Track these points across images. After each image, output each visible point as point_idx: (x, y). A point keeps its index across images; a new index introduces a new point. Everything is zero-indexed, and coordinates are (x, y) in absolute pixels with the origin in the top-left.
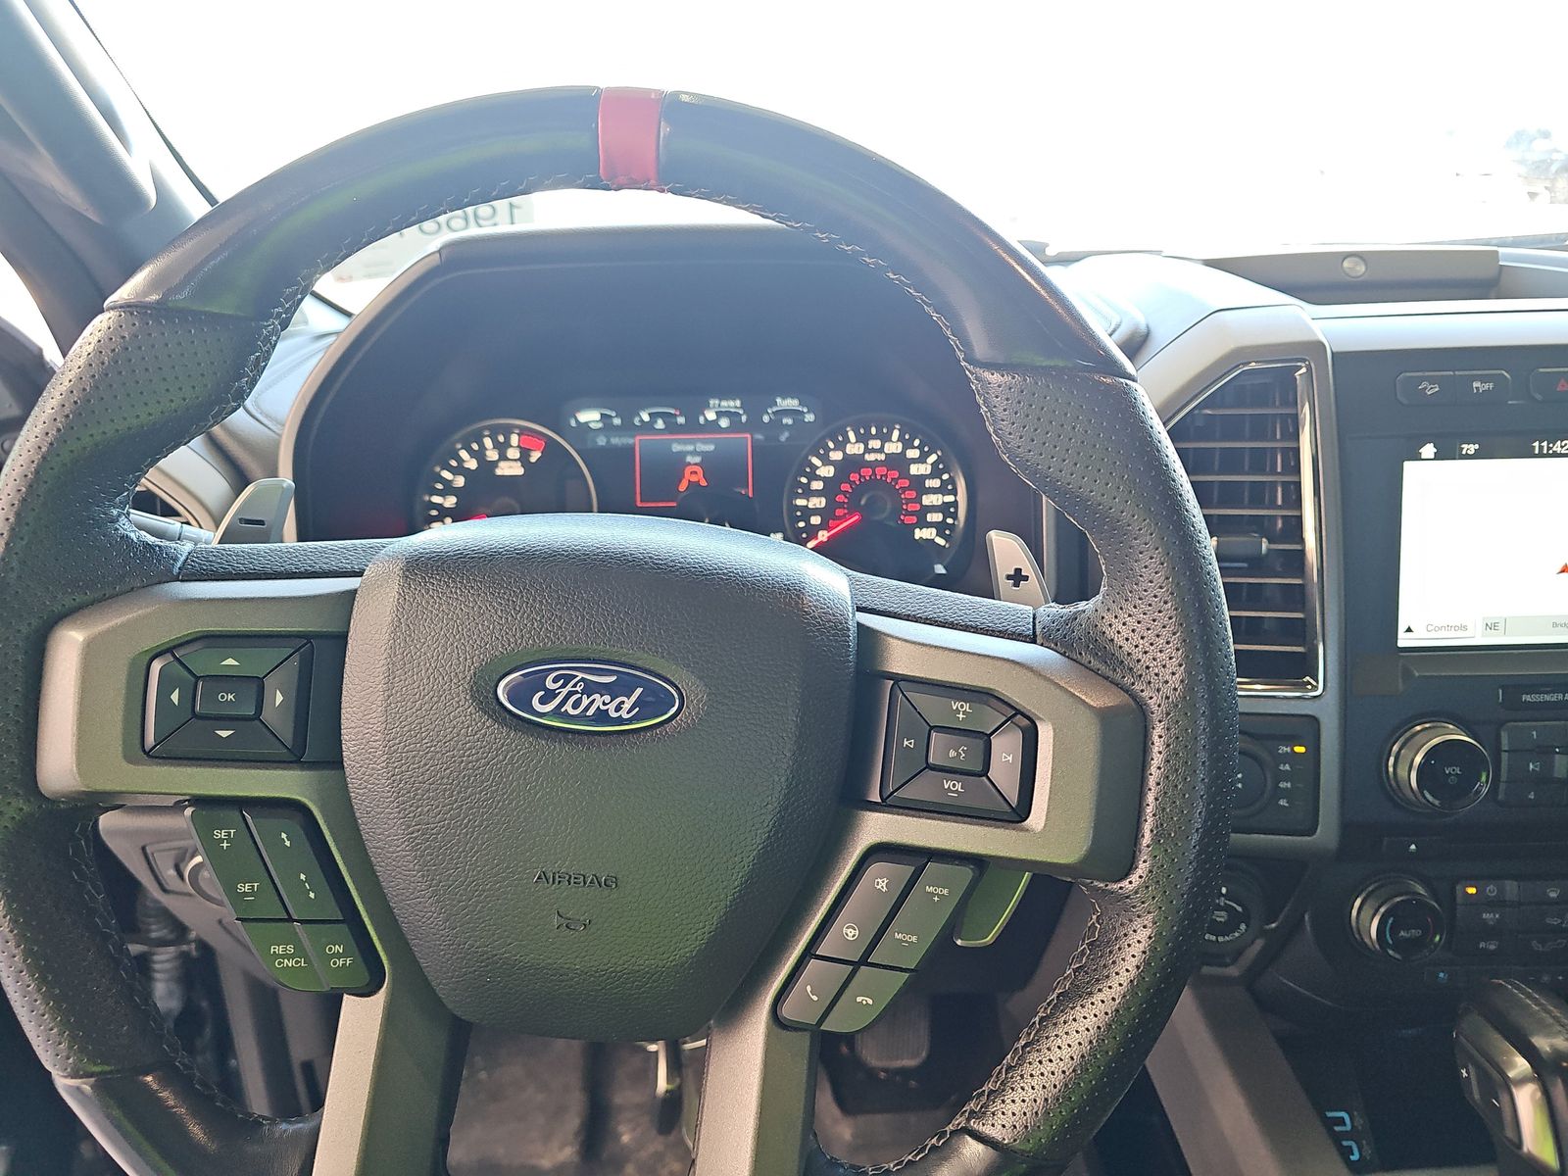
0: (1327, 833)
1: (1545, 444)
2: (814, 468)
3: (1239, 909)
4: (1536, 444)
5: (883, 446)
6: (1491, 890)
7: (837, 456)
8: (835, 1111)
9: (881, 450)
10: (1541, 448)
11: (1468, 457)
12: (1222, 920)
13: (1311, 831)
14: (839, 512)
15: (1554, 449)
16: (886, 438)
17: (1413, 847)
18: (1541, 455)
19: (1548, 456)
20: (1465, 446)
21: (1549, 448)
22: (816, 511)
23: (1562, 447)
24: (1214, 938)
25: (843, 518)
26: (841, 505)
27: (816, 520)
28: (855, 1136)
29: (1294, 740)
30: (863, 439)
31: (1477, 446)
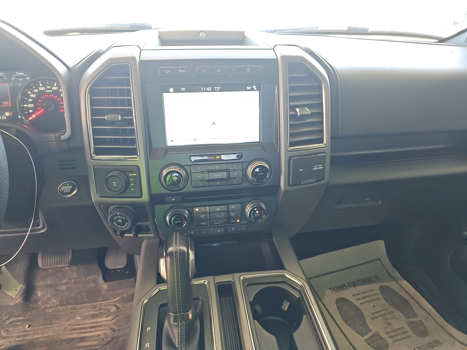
0: (145, 197)
1: (204, 88)
2: (29, 95)
3: (124, 218)
4: (202, 88)
5: (51, 88)
6: (203, 209)
7: (36, 91)
8: (103, 281)
9: (51, 89)
10: (203, 89)
11: (183, 92)
12: (121, 222)
13: (141, 197)
14: (38, 109)
15: (207, 89)
16: (52, 86)
17: (173, 199)
18: (204, 91)
19: (205, 91)
20: (182, 89)
21: (206, 89)
22: (31, 108)
23: (209, 89)
24: (120, 227)
25: (40, 110)
26: (39, 106)
27: (31, 111)
28: (108, 287)
29: (133, 172)
30: (44, 85)
31: (185, 89)
